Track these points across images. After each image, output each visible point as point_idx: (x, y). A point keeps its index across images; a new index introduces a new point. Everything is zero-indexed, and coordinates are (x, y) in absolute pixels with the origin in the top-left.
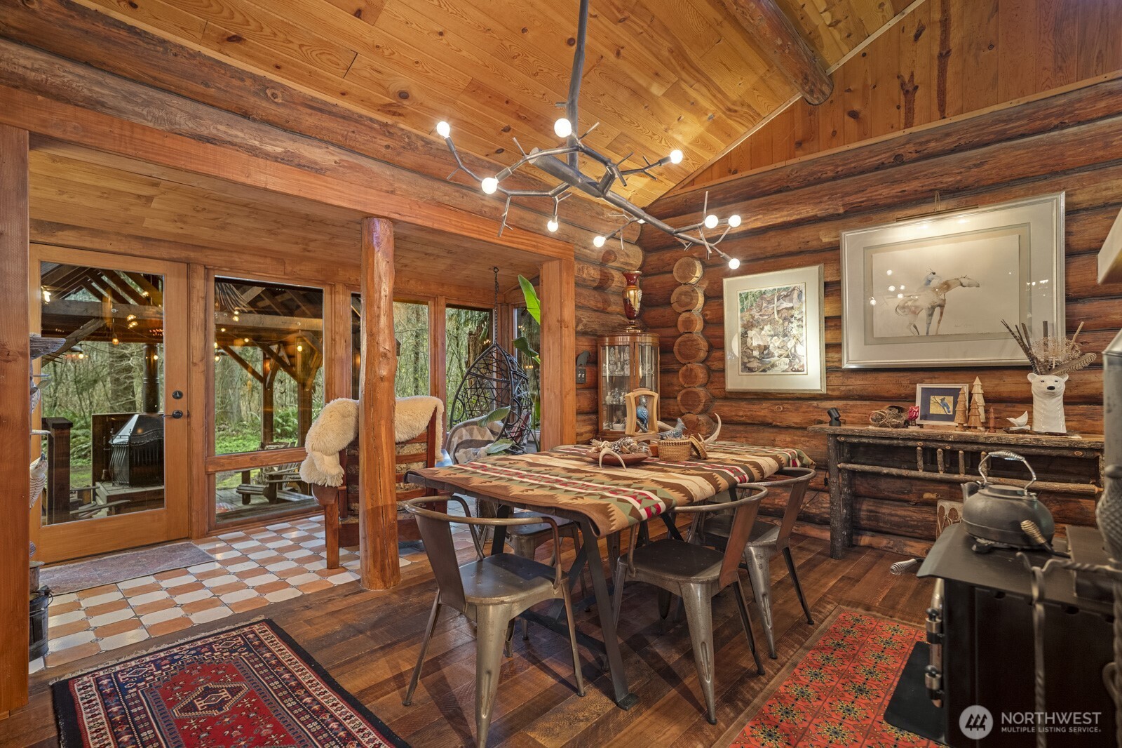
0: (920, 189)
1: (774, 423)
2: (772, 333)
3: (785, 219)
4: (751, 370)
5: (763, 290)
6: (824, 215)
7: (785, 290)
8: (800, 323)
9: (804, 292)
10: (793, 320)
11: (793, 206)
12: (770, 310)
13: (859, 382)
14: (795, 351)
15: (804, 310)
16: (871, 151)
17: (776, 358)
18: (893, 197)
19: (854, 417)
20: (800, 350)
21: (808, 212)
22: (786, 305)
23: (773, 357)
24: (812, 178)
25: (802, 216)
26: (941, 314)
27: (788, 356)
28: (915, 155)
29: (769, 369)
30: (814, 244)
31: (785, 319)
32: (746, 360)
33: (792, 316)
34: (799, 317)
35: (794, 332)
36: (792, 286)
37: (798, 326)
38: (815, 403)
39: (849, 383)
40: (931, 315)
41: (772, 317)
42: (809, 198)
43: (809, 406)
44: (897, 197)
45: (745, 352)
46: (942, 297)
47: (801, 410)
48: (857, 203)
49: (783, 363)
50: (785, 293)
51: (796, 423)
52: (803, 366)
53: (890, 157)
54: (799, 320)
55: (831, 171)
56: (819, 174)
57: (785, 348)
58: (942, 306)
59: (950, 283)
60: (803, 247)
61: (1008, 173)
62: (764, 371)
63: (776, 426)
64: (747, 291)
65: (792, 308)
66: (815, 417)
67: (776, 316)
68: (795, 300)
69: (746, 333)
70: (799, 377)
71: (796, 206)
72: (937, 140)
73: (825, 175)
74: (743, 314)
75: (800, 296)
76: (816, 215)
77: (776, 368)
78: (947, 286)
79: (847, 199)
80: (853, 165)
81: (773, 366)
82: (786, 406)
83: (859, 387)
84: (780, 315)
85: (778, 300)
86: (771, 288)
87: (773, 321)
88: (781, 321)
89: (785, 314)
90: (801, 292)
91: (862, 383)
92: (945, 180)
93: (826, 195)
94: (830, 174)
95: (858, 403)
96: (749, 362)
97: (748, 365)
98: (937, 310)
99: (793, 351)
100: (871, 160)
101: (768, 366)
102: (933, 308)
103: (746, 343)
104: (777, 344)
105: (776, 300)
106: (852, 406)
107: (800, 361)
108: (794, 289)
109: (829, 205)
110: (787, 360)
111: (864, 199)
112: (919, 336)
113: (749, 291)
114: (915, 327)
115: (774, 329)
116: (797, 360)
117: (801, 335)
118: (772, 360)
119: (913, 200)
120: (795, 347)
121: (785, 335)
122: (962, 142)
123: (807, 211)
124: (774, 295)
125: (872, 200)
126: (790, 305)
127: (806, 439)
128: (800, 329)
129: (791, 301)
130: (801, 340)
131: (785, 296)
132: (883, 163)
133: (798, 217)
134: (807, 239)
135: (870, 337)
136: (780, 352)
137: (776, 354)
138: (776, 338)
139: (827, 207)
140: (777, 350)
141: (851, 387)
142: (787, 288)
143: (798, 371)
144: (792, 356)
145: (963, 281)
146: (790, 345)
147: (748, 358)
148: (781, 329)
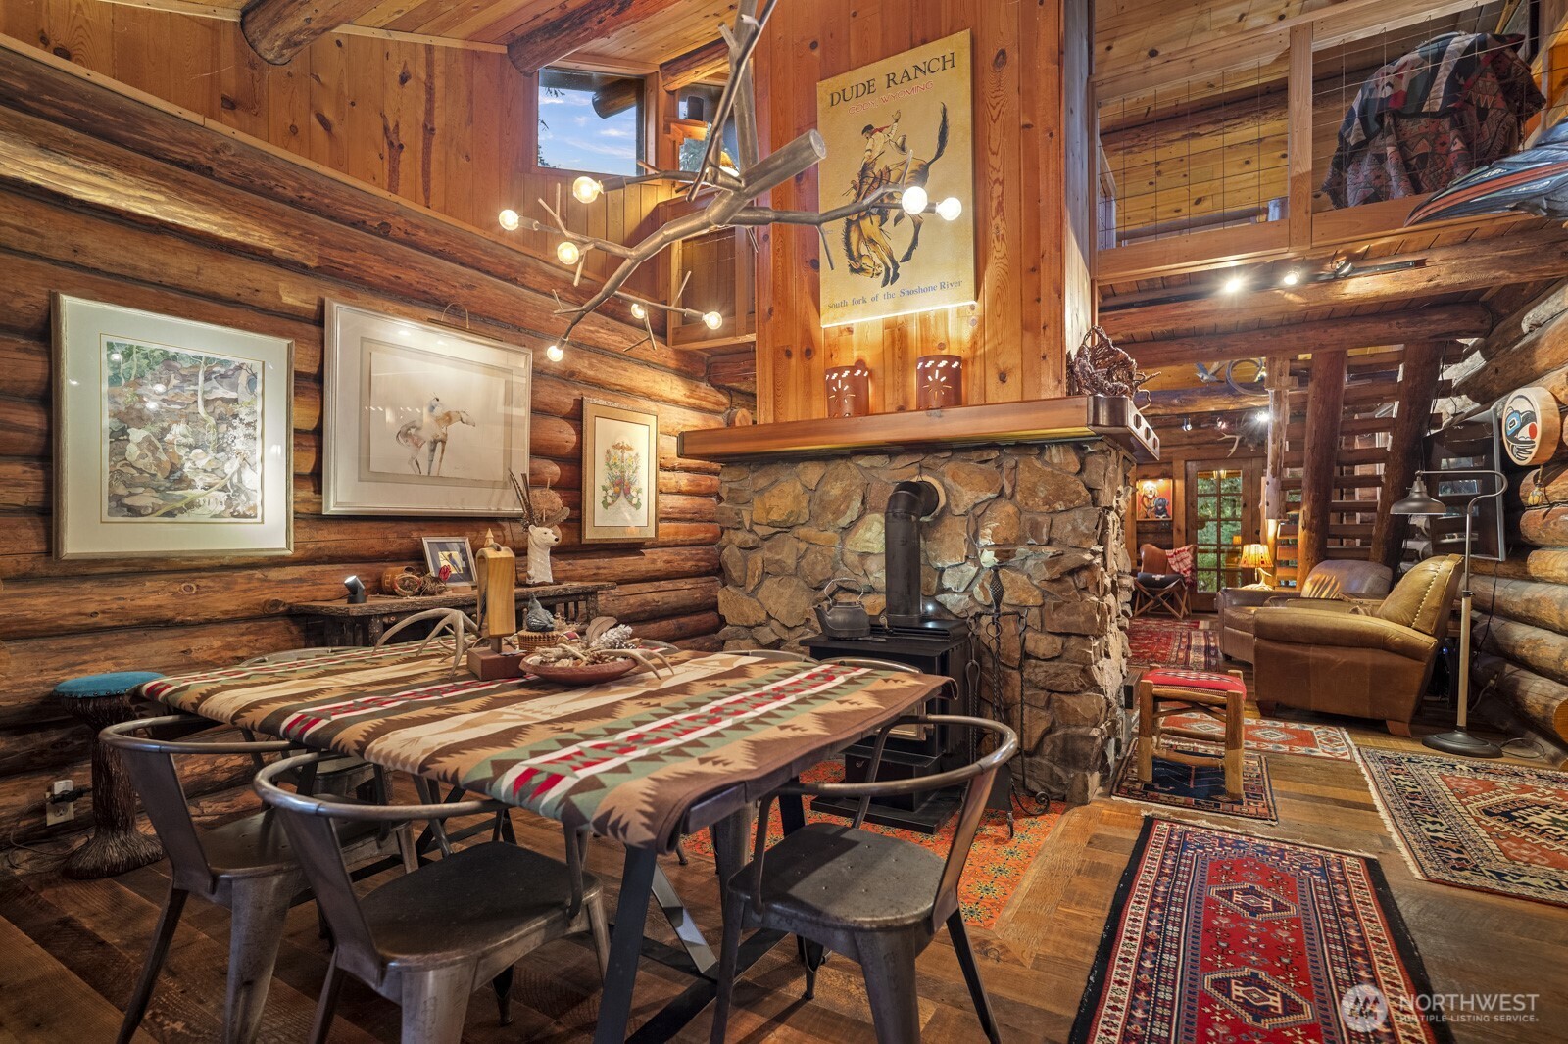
0: (415, 284)
1: (179, 618)
2: (191, 440)
3: (213, 229)
4: (134, 511)
5: (172, 350)
6: (284, 256)
7: (221, 363)
8: (251, 431)
9: (259, 377)
10: (236, 422)
11: (236, 215)
12: (187, 394)
13: (333, 537)
14: (240, 480)
15: (258, 409)
16: (352, 196)
17: (198, 491)
18: (384, 279)
19: (329, 590)
20: (250, 479)
21: (261, 239)
22: (222, 392)
23: (194, 487)
24: (258, 182)
25: (248, 240)
26: (443, 450)
27: (224, 489)
28: (402, 235)
29: (182, 511)
30: (266, 298)
31: (221, 419)
32: (121, 490)
33: (235, 416)
34: (248, 419)
35: (239, 445)
36: (238, 361)
37: (245, 436)
38: (258, 574)
39: (320, 538)
40: (433, 450)
41: (191, 409)
42: (264, 216)
43: (250, 578)
44: (389, 281)
45: (121, 473)
46: (444, 430)
47: (238, 587)
48: (340, 263)
49: (214, 502)
50: (223, 371)
51: (227, 612)
52: (254, 508)
53: (377, 220)
54: (248, 425)
55: (294, 189)
56: (273, 183)
57: (218, 472)
58: (444, 442)
59: (452, 415)
60: (245, 295)
61: (489, 308)
62: (170, 514)
63: (183, 624)
64: (129, 342)
65: (236, 401)
66: (267, 597)
67: (201, 409)
68: (241, 388)
69: (124, 431)
70: (246, 527)
71: (241, 218)
72: (427, 231)
73: (280, 190)
74: (117, 389)
75: (251, 382)
76: (271, 251)
77: (197, 511)
78: (448, 418)
79: (328, 250)
80: (327, 201)
81: (191, 505)
82: (203, 583)
83: (334, 543)
84: (210, 409)
85: (207, 379)
86: (192, 353)
87: (193, 418)
88: (212, 421)
89: (220, 409)
90: (255, 375)
91: (339, 537)
92: (440, 288)
93: (299, 228)
94: (290, 193)
95: (328, 567)
96: (131, 494)
97: (128, 501)
98: (439, 444)
99: (235, 480)
100: (352, 209)
101: (179, 505)
102: (435, 442)
103: (123, 453)
104: (202, 463)
105: (201, 378)
106: (323, 573)
107: (249, 500)
108: (240, 368)
109: (301, 246)
110: (223, 496)
111: (351, 263)
112: (420, 475)
113: (135, 343)
114: (417, 463)
115: (195, 434)
116: (243, 497)
117: (253, 452)
118: (190, 493)
119: (401, 293)
120: (239, 472)
121: (220, 449)
122: (447, 249)
123: (258, 236)
124: (197, 367)
125: (360, 270)
126: (233, 395)
127: (251, 637)
128: (251, 442)
129: (234, 387)
130: (251, 461)
131: (223, 376)
132: (364, 222)
133: (240, 238)
134: (256, 286)
135: (366, 471)
136: (208, 480)
137: (200, 484)
138: (199, 451)
139: (296, 247)
140: (202, 475)
141: (323, 544)
142: (227, 362)
143: (245, 516)
144: (233, 490)
145: (464, 416)
146: (230, 468)
147: (127, 485)
148: (212, 437)
